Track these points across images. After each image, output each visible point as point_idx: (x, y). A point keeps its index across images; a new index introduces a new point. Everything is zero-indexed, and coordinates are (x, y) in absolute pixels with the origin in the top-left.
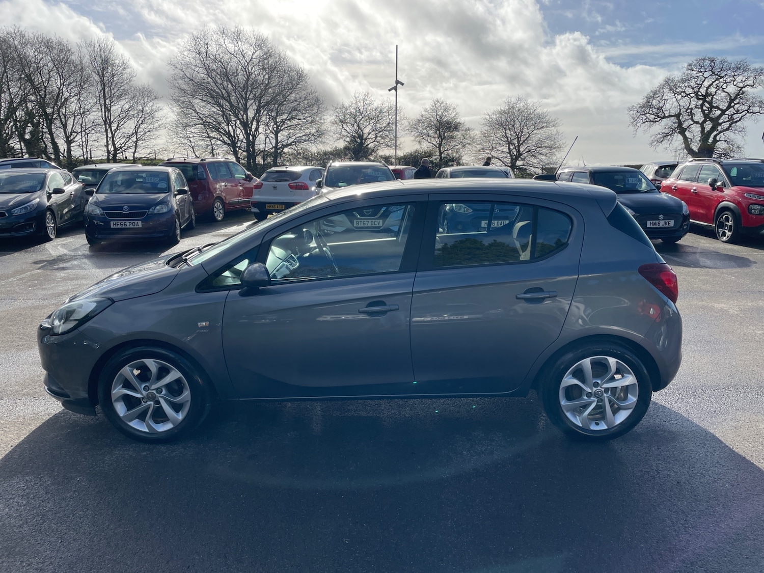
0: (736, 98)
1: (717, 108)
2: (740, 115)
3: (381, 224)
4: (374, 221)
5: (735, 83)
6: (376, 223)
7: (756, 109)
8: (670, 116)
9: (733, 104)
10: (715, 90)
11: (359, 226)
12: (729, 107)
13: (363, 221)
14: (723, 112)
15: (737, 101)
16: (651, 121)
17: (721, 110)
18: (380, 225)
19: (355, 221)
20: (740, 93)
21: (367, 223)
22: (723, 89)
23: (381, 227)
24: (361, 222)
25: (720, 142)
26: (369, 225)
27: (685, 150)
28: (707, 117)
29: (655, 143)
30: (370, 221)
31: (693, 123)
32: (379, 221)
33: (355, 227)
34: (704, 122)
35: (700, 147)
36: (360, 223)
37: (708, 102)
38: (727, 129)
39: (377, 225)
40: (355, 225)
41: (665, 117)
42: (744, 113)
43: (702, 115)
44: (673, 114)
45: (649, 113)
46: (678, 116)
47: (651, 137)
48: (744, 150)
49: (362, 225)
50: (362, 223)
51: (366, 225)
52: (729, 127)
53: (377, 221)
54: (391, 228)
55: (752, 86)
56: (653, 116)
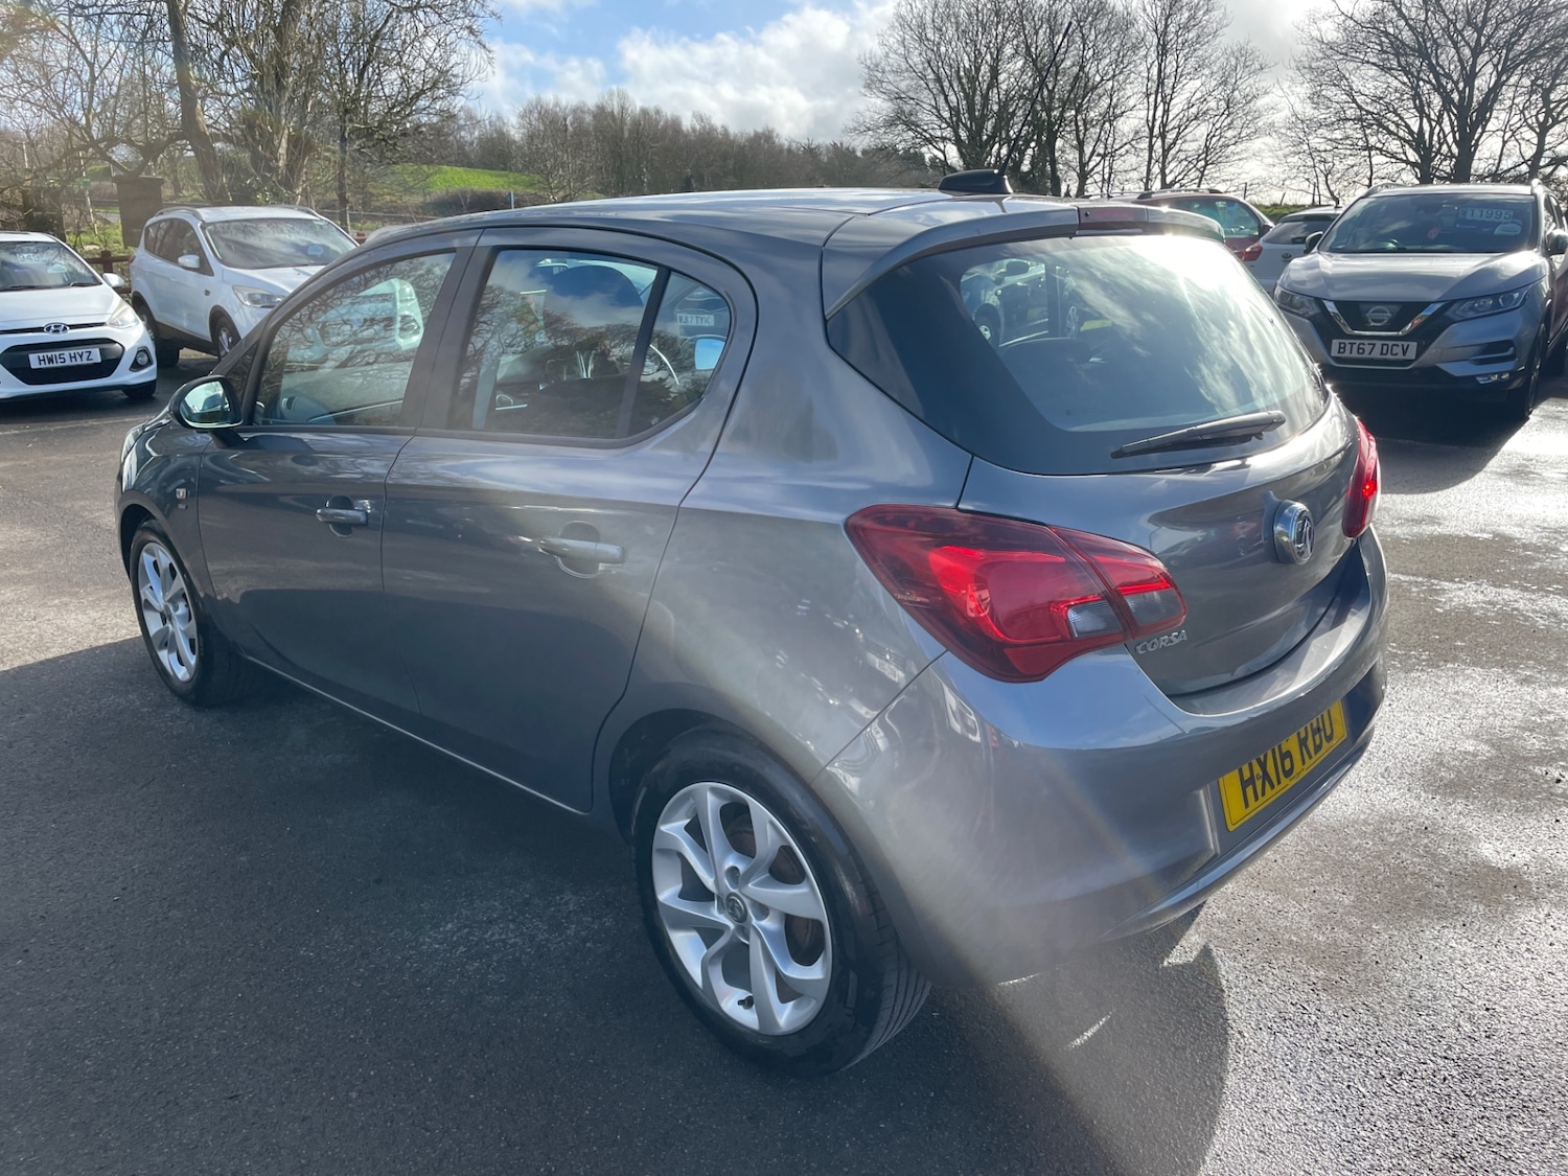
3: (1411, 355)
4: (1390, 343)
6: (1396, 350)
11: (1347, 354)
13: (1358, 342)
18: (1407, 357)
19: (1335, 343)
21: (1368, 348)
23: (1411, 361)
24: (1352, 344)
26: (1376, 354)
30: (1379, 343)
32: (1406, 344)
33: (1337, 359)
36: (1348, 347)
39: (1400, 357)
40: (1334, 352)
49: (1355, 355)
50: (1355, 347)
51: (1366, 355)
53: (1400, 343)
54: (1441, 366)
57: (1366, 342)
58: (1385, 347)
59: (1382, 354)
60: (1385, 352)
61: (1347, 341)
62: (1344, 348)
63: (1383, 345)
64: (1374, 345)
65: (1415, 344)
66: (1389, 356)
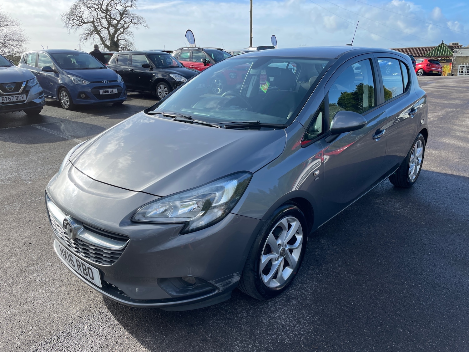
0: (123, 14)
1: (114, 19)
2: (128, 24)
3: (25, 98)
4: (18, 96)
5: (121, 4)
6: (20, 98)
7: (136, 21)
8: (88, 22)
9: (122, 18)
10: (111, 7)
11: (5, 101)
12: (121, 19)
13: (8, 97)
14: (119, 22)
15: (124, 16)
16: (77, 25)
17: (117, 20)
20: (125, 11)
21: (12, 98)
22: (115, 7)
23: (25, 101)
25: (120, 40)
26: (15, 100)
27: (103, 45)
28: (110, 24)
29: (83, 40)
30: (14, 96)
31: (102, 27)
32: (22, 95)
33: (2, 103)
34: (109, 27)
35: (111, 43)
36: (5, 99)
37: (108, 15)
38: (123, 33)
39: (22, 100)
41: (84, 23)
42: (130, 23)
43: (107, 23)
44: (89, 21)
45: (75, 20)
46: (93, 22)
47: (80, 35)
48: (135, 46)
49: (8, 101)
50: (7, 98)
51: (12, 101)
52: (123, 32)
53: (20, 95)
54: (33, 100)
55: (130, 7)
56: (78, 22)
57: (10, 96)
58: (17, 97)
59: (16, 99)
60: (17, 99)
61: (4, 97)
62: (4, 99)
63: (16, 97)
64: (13, 97)
65: (25, 95)
66: (19, 100)
